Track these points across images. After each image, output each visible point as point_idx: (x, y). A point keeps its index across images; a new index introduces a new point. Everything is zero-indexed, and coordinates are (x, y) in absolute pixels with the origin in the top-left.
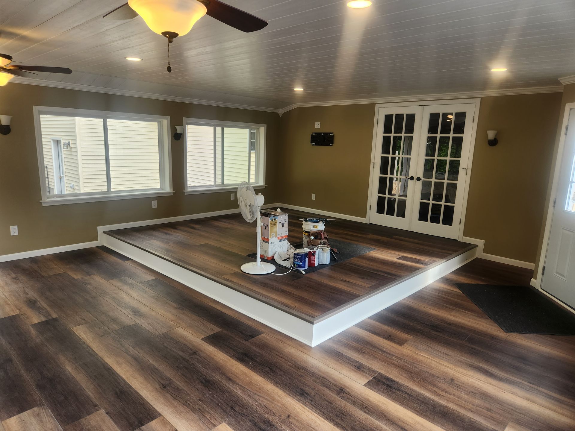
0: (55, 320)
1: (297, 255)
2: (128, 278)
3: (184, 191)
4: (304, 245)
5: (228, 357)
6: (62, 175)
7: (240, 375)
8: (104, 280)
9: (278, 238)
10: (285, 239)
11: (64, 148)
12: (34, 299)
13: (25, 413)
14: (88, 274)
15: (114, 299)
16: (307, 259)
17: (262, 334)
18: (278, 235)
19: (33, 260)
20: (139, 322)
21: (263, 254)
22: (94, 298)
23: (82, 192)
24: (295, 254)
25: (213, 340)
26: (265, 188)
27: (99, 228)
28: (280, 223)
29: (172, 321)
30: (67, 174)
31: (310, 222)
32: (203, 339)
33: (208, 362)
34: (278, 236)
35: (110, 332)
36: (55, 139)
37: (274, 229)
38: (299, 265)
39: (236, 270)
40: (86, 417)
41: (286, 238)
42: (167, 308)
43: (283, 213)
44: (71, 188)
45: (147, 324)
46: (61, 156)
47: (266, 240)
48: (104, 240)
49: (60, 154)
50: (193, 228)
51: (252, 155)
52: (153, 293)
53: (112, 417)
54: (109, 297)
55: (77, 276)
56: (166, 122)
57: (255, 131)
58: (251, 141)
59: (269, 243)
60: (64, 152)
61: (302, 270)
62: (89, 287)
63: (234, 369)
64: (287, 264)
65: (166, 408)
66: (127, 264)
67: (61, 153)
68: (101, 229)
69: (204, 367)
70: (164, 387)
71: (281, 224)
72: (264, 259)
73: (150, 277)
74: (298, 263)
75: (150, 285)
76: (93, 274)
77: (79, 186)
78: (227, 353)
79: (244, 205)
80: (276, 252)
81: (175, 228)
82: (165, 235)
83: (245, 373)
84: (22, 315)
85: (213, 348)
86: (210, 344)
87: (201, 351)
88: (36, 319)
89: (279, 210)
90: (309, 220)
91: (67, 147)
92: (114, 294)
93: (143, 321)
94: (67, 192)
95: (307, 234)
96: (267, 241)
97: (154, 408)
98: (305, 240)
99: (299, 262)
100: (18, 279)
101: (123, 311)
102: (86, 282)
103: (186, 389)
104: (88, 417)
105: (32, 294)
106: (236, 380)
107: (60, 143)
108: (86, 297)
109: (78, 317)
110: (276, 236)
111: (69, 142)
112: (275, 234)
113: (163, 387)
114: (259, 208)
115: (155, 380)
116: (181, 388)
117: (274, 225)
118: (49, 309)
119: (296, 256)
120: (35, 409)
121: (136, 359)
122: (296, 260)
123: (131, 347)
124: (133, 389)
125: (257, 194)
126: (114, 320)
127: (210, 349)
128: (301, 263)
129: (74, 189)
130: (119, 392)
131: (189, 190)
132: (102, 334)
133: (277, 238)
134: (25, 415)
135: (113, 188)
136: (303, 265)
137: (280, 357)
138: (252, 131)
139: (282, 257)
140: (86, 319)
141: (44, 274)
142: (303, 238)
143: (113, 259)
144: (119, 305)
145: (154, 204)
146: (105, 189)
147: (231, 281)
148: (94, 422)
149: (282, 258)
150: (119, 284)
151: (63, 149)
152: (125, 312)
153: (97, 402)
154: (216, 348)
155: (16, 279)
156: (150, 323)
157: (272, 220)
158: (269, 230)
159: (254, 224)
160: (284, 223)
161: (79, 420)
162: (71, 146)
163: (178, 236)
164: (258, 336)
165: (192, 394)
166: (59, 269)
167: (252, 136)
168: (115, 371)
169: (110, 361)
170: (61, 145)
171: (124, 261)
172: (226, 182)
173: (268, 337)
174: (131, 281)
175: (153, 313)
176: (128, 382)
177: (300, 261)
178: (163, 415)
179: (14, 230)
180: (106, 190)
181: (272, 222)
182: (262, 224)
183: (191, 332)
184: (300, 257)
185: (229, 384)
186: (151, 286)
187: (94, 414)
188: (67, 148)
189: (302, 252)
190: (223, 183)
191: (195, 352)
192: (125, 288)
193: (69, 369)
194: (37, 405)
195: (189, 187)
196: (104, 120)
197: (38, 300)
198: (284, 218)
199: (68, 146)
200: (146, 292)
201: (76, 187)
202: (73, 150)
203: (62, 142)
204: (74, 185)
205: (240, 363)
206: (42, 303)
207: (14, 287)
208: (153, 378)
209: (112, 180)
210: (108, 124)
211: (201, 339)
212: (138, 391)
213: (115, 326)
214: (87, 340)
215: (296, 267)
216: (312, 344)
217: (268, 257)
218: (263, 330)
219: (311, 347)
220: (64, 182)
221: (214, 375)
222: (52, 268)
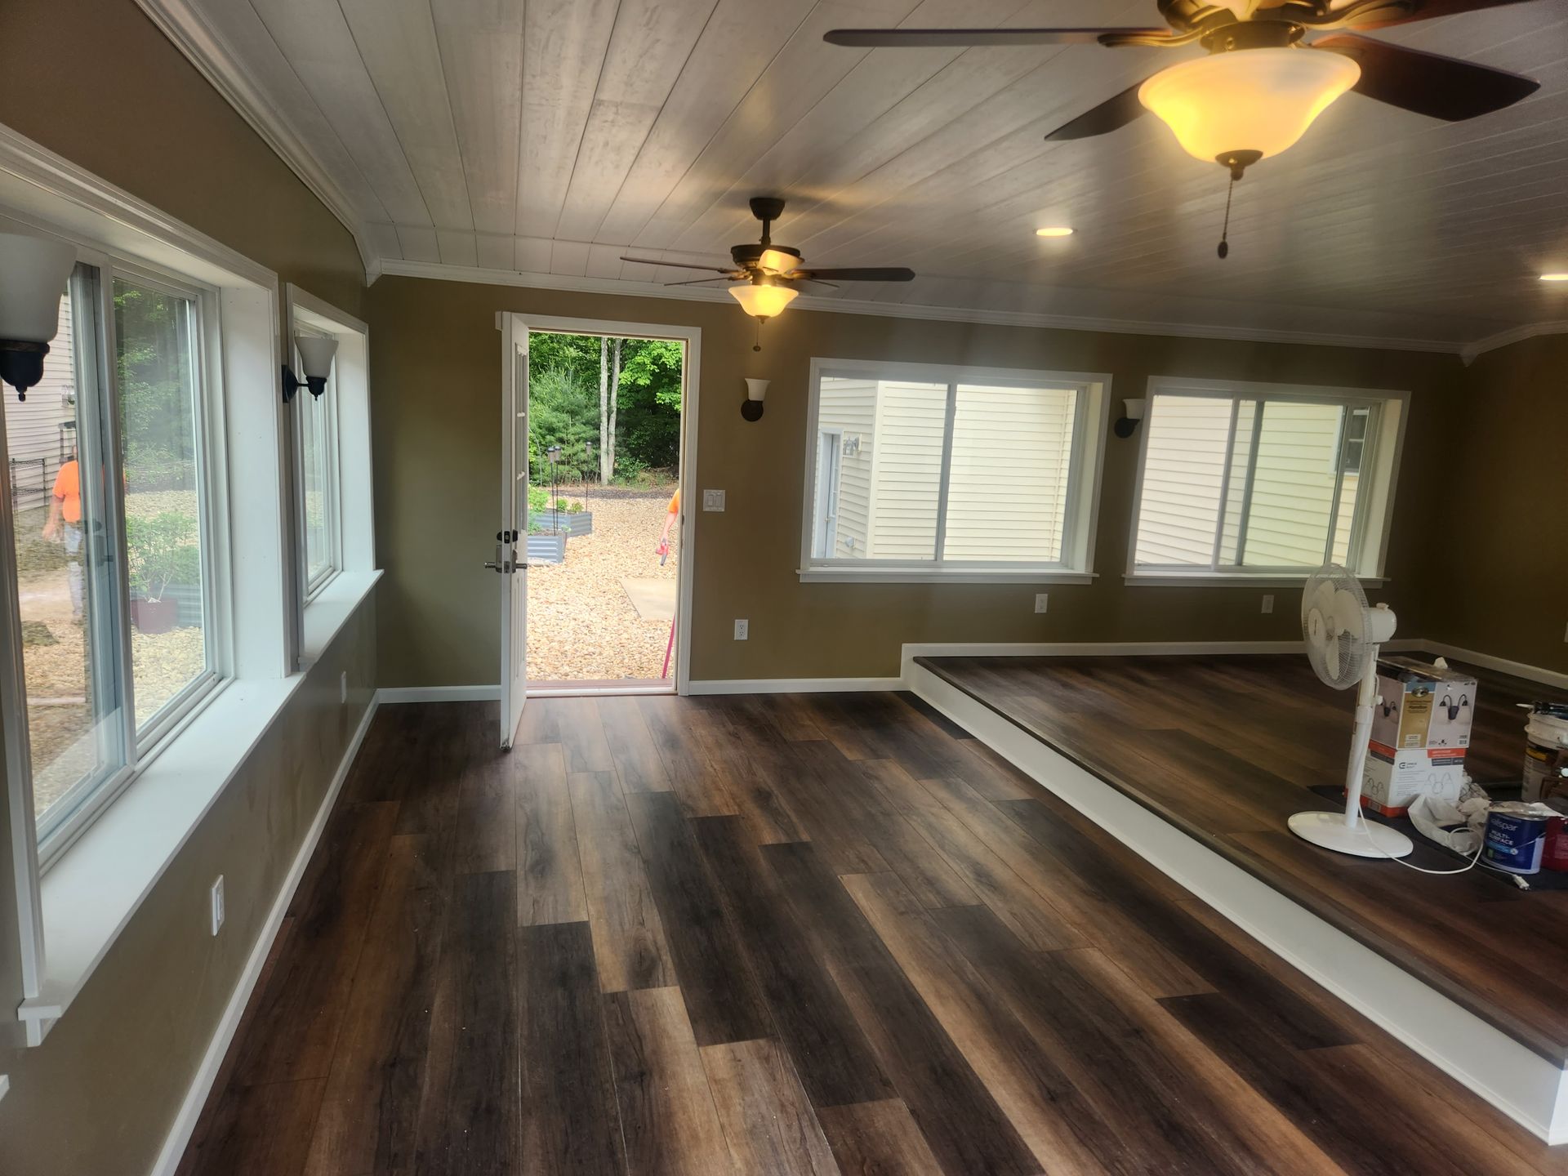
0: (805, 846)
1: (1503, 820)
2: (963, 783)
3: (1123, 576)
4: (1527, 790)
5: (1239, 1078)
6: (831, 515)
7: (1278, 1146)
8: (911, 778)
9: (1430, 753)
10: (1455, 759)
11: (845, 454)
12: (767, 789)
13: (743, 1044)
14: (876, 755)
15: (930, 827)
16: (1539, 843)
17: (1356, 1043)
18: (1432, 743)
19: (768, 700)
20: (987, 902)
21: (1368, 792)
22: (887, 814)
23: (869, 556)
24: (1492, 815)
25: (1191, 1011)
26: (1380, 587)
27: (905, 647)
28: (1443, 704)
29: (1074, 923)
30: (842, 513)
31: (1560, 717)
32: (1160, 1001)
33: (1176, 1072)
34: (1428, 747)
35: (921, 909)
36: (826, 432)
37: (1418, 721)
38: (1504, 854)
39: (1272, 824)
40: (866, 1104)
41: (1461, 758)
42: (1060, 885)
43: (1457, 674)
44: (848, 546)
45: (1008, 915)
46: (836, 470)
47: (1382, 752)
48: (913, 679)
49: (834, 467)
50: (1140, 681)
51: (1346, 485)
52: (1024, 837)
53: (924, 1128)
54: (919, 820)
55: (852, 755)
56: (1099, 390)
57: (1366, 412)
58: (1350, 443)
59: (1393, 763)
60: (843, 461)
61: (1519, 875)
62: (876, 785)
63: (1258, 1122)
64: (1456, 842)
65: (1058, 1158)
66: (962, 745)
67: (837, 465)
68: (909, 650)
69: (1165, 1084)
70: (1052, 1099)
71: (1444, 712)
72: (1374, 812)
73: (1017, 793)
74: (1505, 850)
75: (1020, 813)
76: (887, 757)
77: (864, 543)
78: (1235, 1064)
79: (1322, 634)
80: (1415, 798)
81: (1090, 674)
82: (1061, 688)
83: (1293, 1146)
84: (743, 818)
85: (1193, 1037)
86: (1182, 1023)
87: (1156, 1033)
88: (769, 837)
89: (1440, 663)
90: (1558, 709)
91: (852, 450)
92: (930, 815)
93: (1000, 904)
94: (837, 555)
95: (1543, 756)
96: (1387, 755)
97: (1026, 1146)
98: (1533, 775)
99: (1508, 845)
100: (739, 738)
101: (952, 864)
102: (871, 772)
103: (1111, 1124)
104: (869, 1104)
105: (765, 778)
106: (1265, 1156)
107: (839, 441)
108: (869, 809)
109: (851, 852)
110: (1423, 745)
111: (857, 440)
112: (1419, 736)
113: (1049, 1096)
114: (1374, 650)
115: (1027, 1069)
116: (1097, 1118)
117: (1419, 706)
118: (794, 819)
119: (1497, 822)
120: (762, 1042)
121: (981, 997)
122: (1497, 836)
123: (968, 963)
124: (973, 1073)
125: (1372, 604)
126: (931, 882)
127: (1181, 1037)
128: (1514, 851)
129: (853, 549)
130: (940, 1070)
131: (1138, 573)
132: (903, 909)
133: (1426, 752)
134: (743, 1047)
135: (949, 554)
136: (1521, 859)
137: (1422, 1137)
138: (1357, 412)
139: (1437, 817)
140: (870, 863)
141: (787, 736)
142: (1526, 768)
143: (930, 727)
144: (942, 847)
145: (1041, 604)
146: (928, 553)
147: (1255, 855)
148: (881, 1123)
149: (1439, 820)
150: (943, 794)
151: (841, 455)
152: (956, 868)
153: (889, 1072)
154: (1202, 1041)
155: (736, 736)
156: (1015, 914)
157: (1414, 693)
158: (1397, 723)
159: (1349, 699)
160: (1457, 708)
161: (851, 1105)
162: (860, 449)
163: (1093, 694)
164: (1340, 1047)
165: (1130, 1147)
166: (814, 729)
167: (1352, 428)
168: (932, 1013)
169: (921, 982)
170: (838, 447)
171: (956, 739)
172: (1248, 560)
173: (1376, 1061)
174: (971, 792)
175: (1024, 890)
176: (961, 1050)
177: (1511, 843)
178: (1048, 1172)
179: (741, 630)
180: (932, 558)
181: (1414, 699)
182: (1380, 700)
183: (1125, 970)
184: (1513, 828)
185: (1242, 1160)
186: (1019, 816)
187: (882, 1102)
188: (851, 454)
189: (1525, 816)
190: (1240, 562)
191: (1138, 1031)
192: (958, 807)
193: (833, 971)
194: (764, 1035)
195: (1139, 565)
196: (949, 387)
197: (775, 792)
198: (1462, 691)
199: (854, 448)
200: (1006, 829)
201: (857, 545)
202: (863, 457)
203: (844, 438)
204: (853, 539)
205: (1278, 1109)
206: (782, 801)
207: (731, 753)
208: (1024, 1064)
209: (948, 533)
210: (959, 396)
211: (1156, 1000)
212: (986, 1085)
213: (931, 896)
214: (871, 914)
215: (1493, 859)
216: (1547, 1133)
217: (1385, 808)
218: (1358, 1031)
219: (1544, 1144)
220: (833, 531)
221: (1194, 1115)
222: (803, 726)
